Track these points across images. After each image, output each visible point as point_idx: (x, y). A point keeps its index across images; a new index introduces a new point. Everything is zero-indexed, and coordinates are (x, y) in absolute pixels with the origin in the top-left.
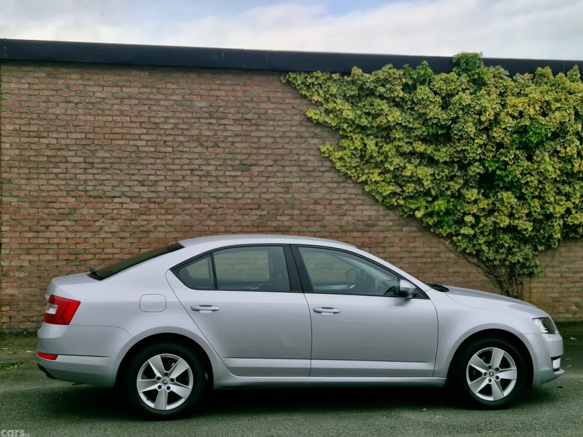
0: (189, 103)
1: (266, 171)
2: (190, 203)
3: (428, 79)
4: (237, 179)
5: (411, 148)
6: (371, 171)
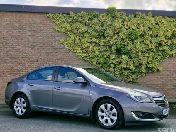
0: (12, 24)
1: (40, 48)
2: (13, 59)
3: (97, 16)
4: (29, 51)
5: (91, 40)
6: (78, 49)
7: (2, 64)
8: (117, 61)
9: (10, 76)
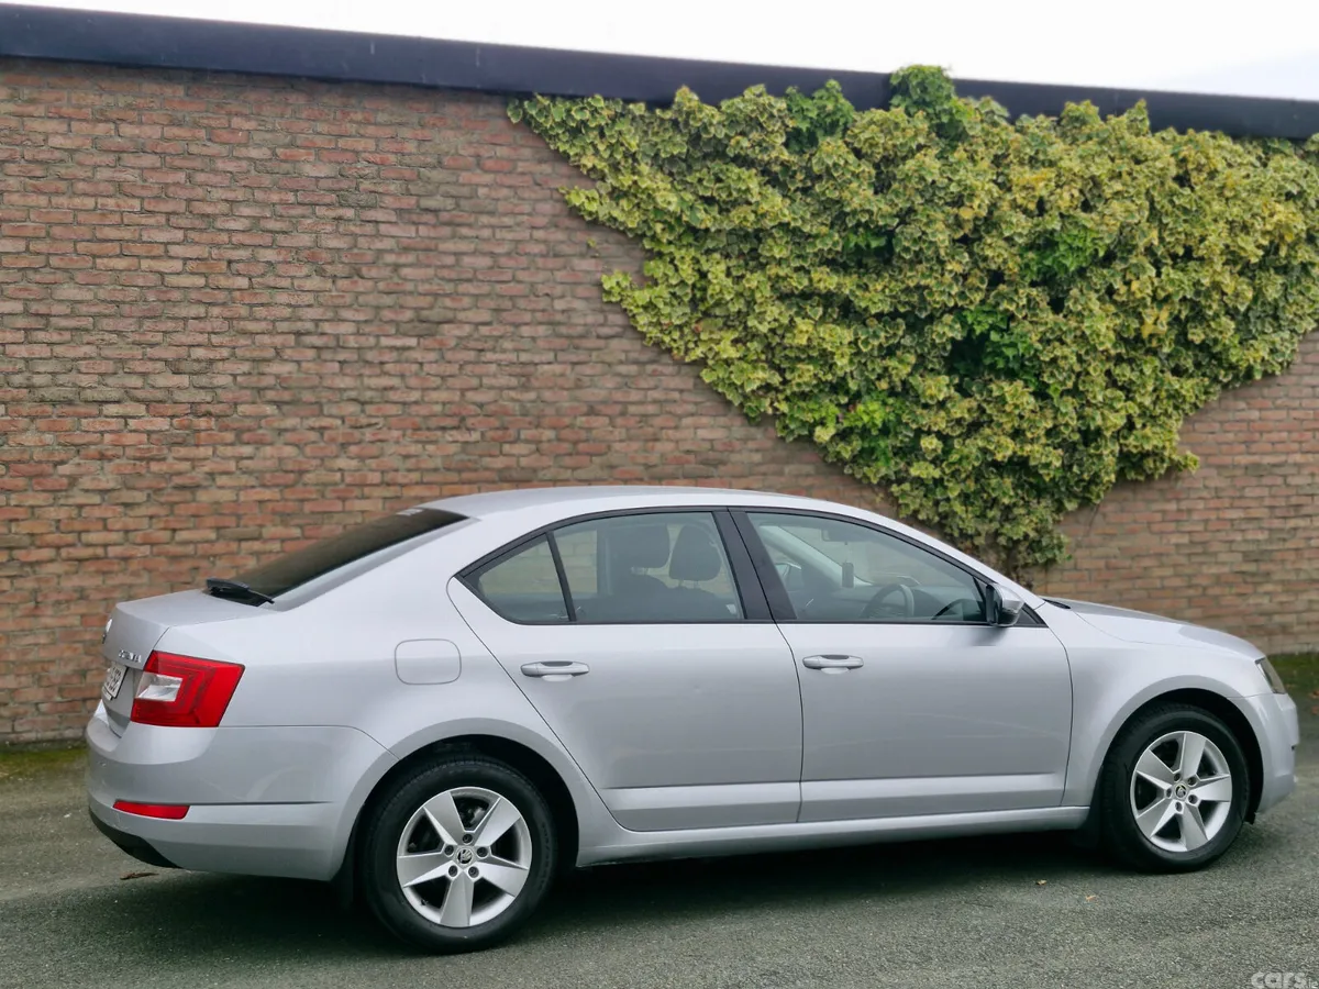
0: (286, 167)
1: (476, 336)
2: (297, 415)
3: (842, 121)
4: (407, 354)
5: (805, 283)
6: (714, 336)
7: (229, 451)
8: (958, 415)
9: (280, 531)
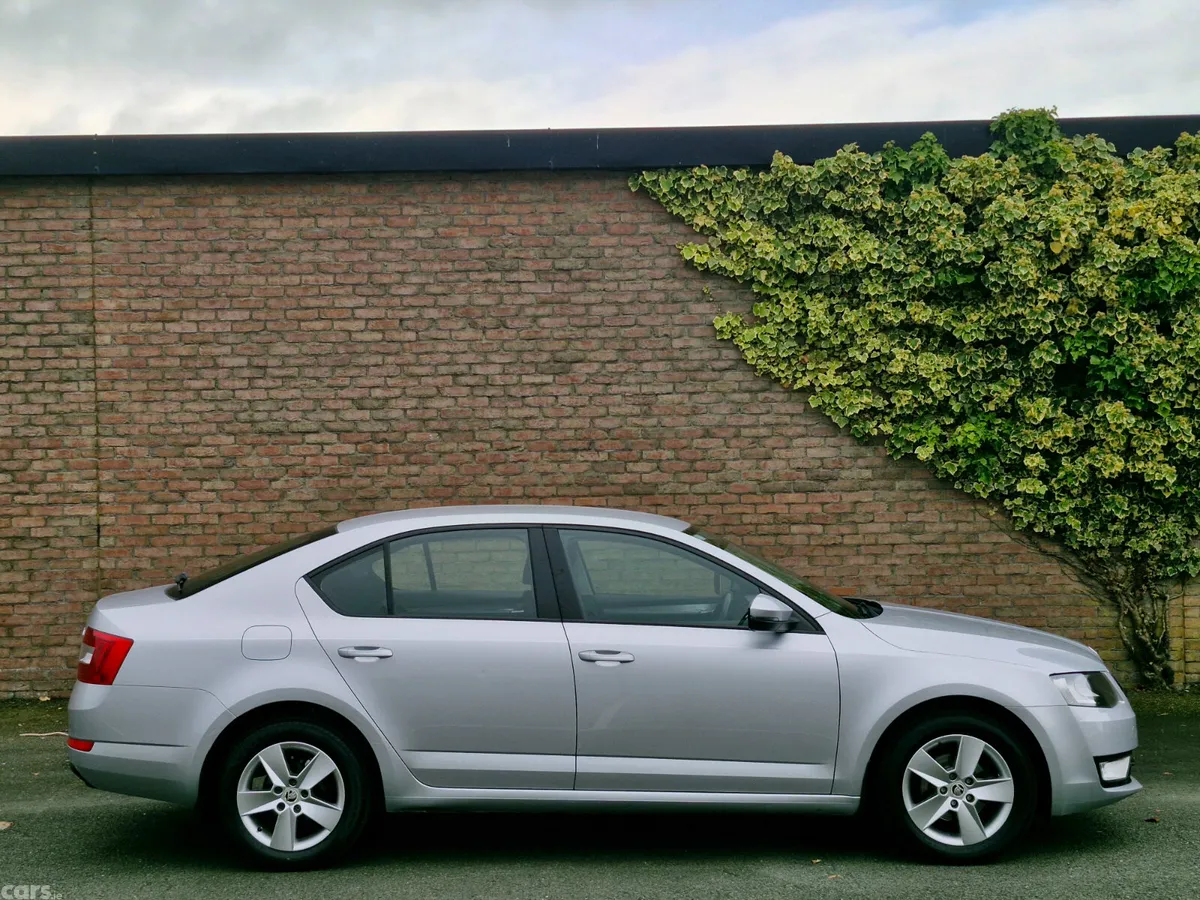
0: (446, 242)
1: (604, 372)
2: (454, 441)
3: (935, 169)
4: (544, 389)
5: (903, 316)
6: (821, 366)
8: (1062, 435)
